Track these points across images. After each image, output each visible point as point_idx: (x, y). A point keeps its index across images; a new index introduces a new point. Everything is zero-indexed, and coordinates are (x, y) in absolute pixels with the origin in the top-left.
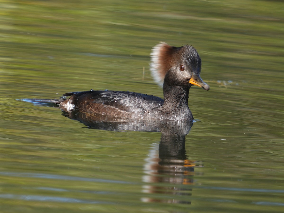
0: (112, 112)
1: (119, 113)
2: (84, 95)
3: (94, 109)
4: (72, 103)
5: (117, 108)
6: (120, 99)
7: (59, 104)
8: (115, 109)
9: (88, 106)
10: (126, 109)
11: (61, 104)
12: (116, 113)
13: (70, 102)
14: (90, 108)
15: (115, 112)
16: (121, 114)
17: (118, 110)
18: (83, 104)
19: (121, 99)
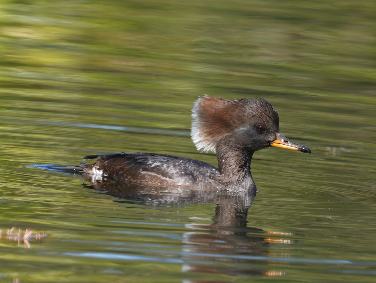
0: (154, 180)
1: (162, 181)
2: (115, 159)
3: (130, 176)
4: (98, 169)
5: (159, 175)
6: (161, 164)
7: (82, 171)
8: (157, 176)
9: (121, 172)
10: (171, 176)
11: (84, 170)
12: (158, 181)
13: (96, 168)
14: (125, 175)
15: (157, 179)
16: (166, 182)
17: (160, 178)
18: (115, 170)
19: (163, 164)
